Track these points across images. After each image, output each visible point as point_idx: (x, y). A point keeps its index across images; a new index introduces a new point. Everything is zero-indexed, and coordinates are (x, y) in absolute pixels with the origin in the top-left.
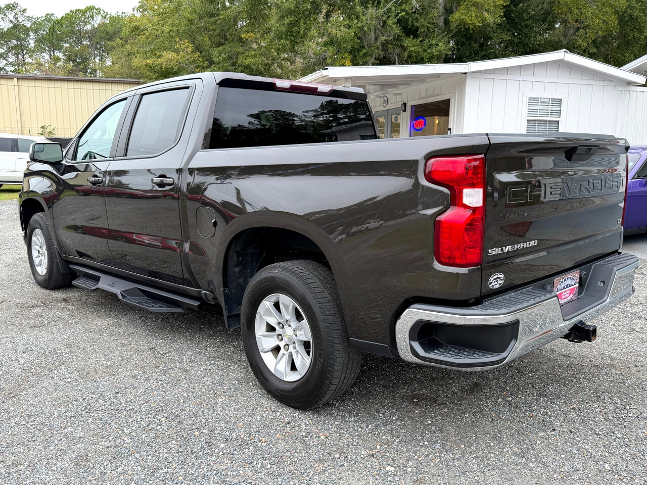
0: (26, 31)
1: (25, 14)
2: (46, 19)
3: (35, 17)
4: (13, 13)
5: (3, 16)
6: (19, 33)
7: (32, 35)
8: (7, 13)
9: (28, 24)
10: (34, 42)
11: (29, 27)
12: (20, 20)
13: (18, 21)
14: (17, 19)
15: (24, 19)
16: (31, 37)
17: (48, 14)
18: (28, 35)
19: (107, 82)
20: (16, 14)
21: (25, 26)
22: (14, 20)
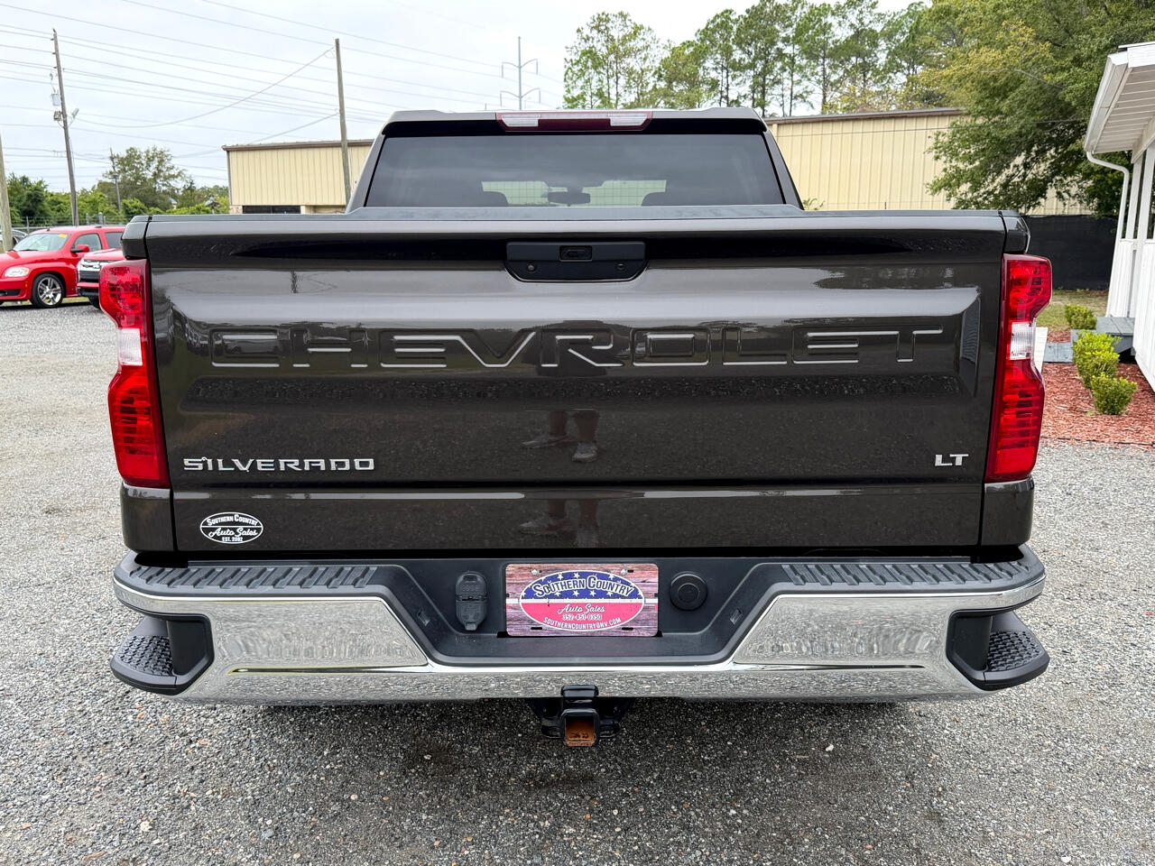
0: (873, 38)
1: (875, 11)
2: (908, 13)
3: (889, 14)
4: (857, 12)
5: (841, 19)
6: (862, 43)
7: (883, 44)
8: (847, 14)
9: (878, 28)
10: (885, 55)
11: (878, 31)
12: (866, 21)
13: (862, 24)
14: (861, 20)
15: (872, 19)
16: (880, 48)
17: (912, 4)
18: (876, 46)
19: (920, 117)
20: (861, 12)
21: (873, 31)
22: (857, 23)
